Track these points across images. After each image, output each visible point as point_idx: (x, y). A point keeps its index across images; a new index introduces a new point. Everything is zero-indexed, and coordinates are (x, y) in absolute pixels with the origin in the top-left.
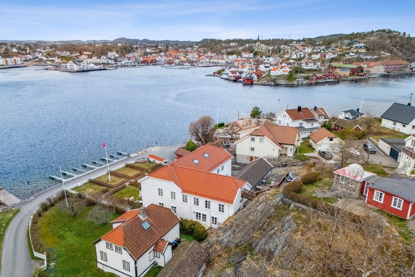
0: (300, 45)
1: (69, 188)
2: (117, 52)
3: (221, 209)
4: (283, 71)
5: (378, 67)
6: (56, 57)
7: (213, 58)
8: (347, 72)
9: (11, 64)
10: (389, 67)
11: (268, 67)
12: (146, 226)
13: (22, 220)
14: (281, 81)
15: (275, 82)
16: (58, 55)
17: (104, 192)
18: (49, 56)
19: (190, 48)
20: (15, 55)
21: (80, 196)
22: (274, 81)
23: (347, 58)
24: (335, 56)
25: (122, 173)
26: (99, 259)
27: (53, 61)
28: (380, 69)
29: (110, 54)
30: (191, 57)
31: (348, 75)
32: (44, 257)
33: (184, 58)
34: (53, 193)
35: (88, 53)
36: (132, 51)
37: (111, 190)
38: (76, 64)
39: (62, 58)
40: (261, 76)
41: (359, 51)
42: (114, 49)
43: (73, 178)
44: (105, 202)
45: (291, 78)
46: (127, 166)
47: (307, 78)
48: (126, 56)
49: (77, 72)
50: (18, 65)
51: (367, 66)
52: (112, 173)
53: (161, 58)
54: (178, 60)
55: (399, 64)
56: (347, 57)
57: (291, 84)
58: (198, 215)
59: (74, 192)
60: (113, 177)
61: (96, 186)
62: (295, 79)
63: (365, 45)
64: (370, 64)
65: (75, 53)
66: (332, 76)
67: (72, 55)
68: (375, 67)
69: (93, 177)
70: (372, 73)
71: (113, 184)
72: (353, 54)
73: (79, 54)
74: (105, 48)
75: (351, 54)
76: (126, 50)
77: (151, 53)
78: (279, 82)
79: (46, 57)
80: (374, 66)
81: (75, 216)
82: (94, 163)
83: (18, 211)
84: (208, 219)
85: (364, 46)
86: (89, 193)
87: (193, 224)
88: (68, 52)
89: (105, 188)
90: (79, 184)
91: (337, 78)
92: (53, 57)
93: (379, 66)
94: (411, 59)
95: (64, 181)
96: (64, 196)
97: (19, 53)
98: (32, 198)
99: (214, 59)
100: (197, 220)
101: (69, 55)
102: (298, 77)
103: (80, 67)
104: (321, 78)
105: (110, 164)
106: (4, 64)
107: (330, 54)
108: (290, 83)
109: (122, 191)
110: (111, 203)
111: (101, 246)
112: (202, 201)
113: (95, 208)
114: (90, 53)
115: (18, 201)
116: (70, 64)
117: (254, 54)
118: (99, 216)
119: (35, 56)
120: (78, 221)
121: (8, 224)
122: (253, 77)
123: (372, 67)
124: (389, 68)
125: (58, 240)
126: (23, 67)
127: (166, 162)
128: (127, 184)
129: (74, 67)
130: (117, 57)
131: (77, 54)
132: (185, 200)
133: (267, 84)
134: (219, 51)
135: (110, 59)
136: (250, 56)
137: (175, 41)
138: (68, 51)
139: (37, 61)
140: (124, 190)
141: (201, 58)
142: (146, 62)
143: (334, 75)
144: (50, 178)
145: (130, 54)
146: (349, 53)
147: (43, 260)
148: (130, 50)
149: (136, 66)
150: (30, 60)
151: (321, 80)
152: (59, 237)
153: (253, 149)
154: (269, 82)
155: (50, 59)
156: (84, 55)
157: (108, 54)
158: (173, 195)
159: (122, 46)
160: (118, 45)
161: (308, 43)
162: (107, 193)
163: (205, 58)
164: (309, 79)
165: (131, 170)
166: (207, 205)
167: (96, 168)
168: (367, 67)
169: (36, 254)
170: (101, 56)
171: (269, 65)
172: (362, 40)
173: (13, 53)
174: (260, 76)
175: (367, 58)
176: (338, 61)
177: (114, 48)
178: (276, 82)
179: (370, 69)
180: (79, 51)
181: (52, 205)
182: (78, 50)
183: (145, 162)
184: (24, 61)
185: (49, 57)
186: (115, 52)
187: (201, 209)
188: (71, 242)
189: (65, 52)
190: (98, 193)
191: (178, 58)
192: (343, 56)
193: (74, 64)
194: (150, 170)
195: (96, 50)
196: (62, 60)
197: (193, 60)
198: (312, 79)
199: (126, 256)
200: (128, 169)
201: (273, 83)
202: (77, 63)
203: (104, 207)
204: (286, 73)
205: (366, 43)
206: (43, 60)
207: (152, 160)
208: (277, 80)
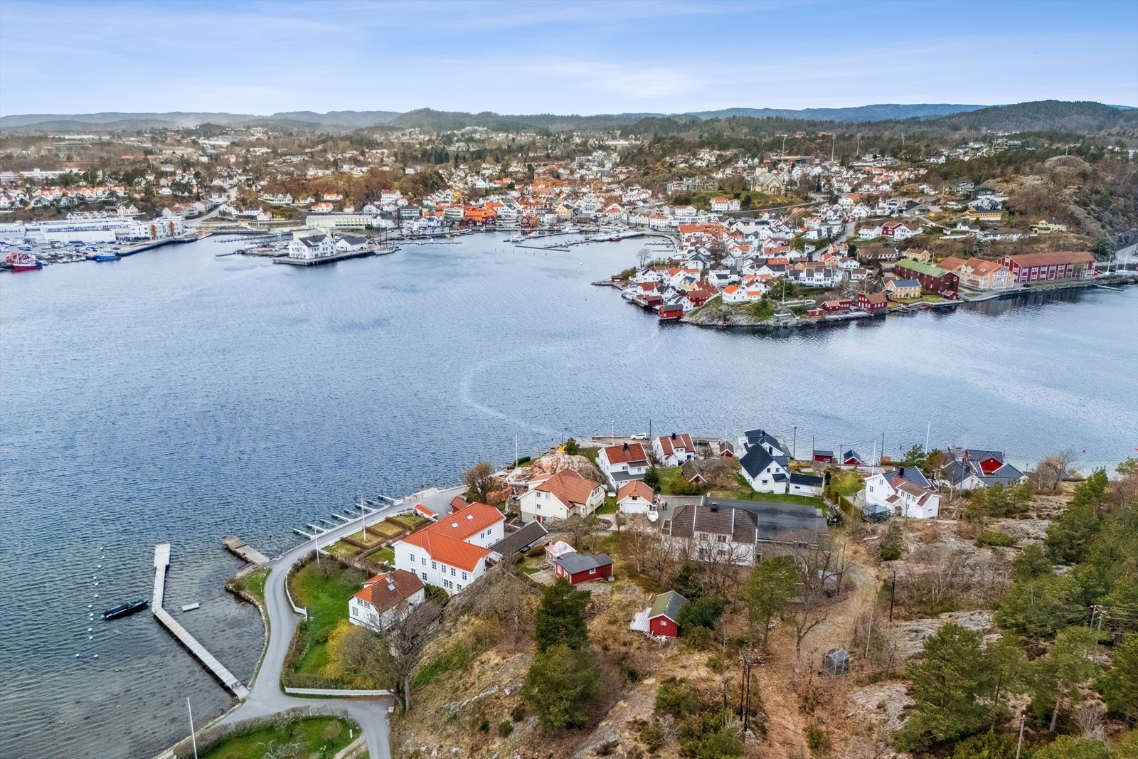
0: (883, 165)
1: (318, 547)
2: (404, 193)
3: (465, 578)
4: (750, 294)
5: (996, 276)
6: (261, 210)
7: (636, 214)
8: (913, 289)
9: (162, 234)
10: (1033, 271)
11: (725, 277)
12: (392, 587)
13: (277, 579)
14: (739, 317)
15: (725, 319)
16: (264, 203)
17: (358, 553)
18: (245, 205)
19: (600, 152)
20: (166, 203)
21: (332, 557)
22: (725, 317)
23: (946, 240)
24: (916, 233)
25: (379, 530)
26: (351, 614)
27: (253, 217)
28: (1003, 280)
29: (386, 198)
30: (583, 206)
31: (917, 295)
32: (304, 611)
33: (565, 209)
34: (302, 553)
35: (334, 197)
36: (442, 184)
37: (366, 552)
38: (309, 246)
39: (275, 210)
40: (705, 300)
41: (981, 219)
42: (396, 184)
43: (323, 534)
44: (358, 565)
45: (764, 311)
46: (388, 520)
47: (799, 311)
48: (425, 202)
49: (311, 265)
50: (177, 237)
51: (972, 270)
52: (368, 530)
53: (510, 210)
54: (551, 216)
55: (1062, 262)
56: (945, 237)
57: (761, 325)
58: (446, 582)
59: (325, 552)
60: (368, 535)
61: (349, 546)
62: (771, 313)
63: (1006, 199)
64: (982, 265)
65: (305, 199)
66: (865, 302)
67: (297, 202)
68: (989, 274)
69: (346, 534)
70: (982, 287)
71: (368, 544)
72: (966, 228)
73: (313, 201)
74: (375, 181)
75: (960, 227)
76: (426, 185)
77: (487, 192)
78: (735, 319)
79: (237, 208)
80: (986, 272)
81: (327, 578)
82: (347, 513)
83: (269, 571)
84: (455, 586)
85: (1004, 203)
86: (342, 553)
87: (439, 590)
88: (289, 195)
89: (359, 549)
90: (331, 543)
91: (877, 308)
92: (252, 209)
93: (999, 272)
94: (1128, 237)
95: (312, 537)
96: (314, 556)
97: (175, 198)
98: (281, 557)
99: (637, 216)
100: (444, 587)
101: (291, 202)
102: (779, 308)
103: (317, 252)
104: (837, 310)
105: (366, 516)
106: (148, 235)
107: (903, 227)
108: (759, 323)
109: (377, 554)
110: (364, 567)
111: (353, 603)
112: (449, 568)
113: (347, 571)
114: (340, 197)
115: (267, 560)
116: (296, 246)
117: (743, 202)
118: (351, 579)
119: (212, 202)
120: (331, 583)
121: (264, 583)
122: (681, 306)
123: (982, 274)
124: (1035, 273)
125: (314, 600)
126: (189, 242)
127: (436, 517)
128: (383, 545)
129: (304, 253)
130: (403, 207)
131: (310, 200)
132: (434, 567)
133: (707, 323)
134: (660, 186)
135: (385, 215)
136: (732, 208)
137: (568, 117)
138: (287, 193)
139: (215, 219)
140: (380, 552)
141: (610, 208)
142: (471, 222)
143: (868, 302)
144: (294, 532)
145: (434, 196)
146: (955, 225)
147: (304, 615)
148: (436, 184)
149: (445, 237)
150: (201, 214)
151: (835, 314)
152: (314, 597)
153: (539, 506)
154: (713, 319)
155: (246, 213)
156: (326, 202)
157: (380, 197)
158: (424, 561)
159: (417, 174)
160: (407, 172)
161: (907, 160)
162: (361, 555)
163: (619, 207)
164: (805, 312)
165: (392, 526)
166: (453, 573)
167: (349, 520)
168: (972, 273)
169: (297, 609)
170: (364, 205)
171: (727, 272)
172: (1005, 184)
173: (162, 198)
174: (702, 300)
175: (995, 240)
176: (919, 247)
177: (396, 179)
178: (728, 320)
179: (979, 279)
180: (314, 192)
181: (303, 566)
182: (311, 190)
183: (411, 515)
184: (187, 218)
185: (243, 208)
186: (398, 192)
187: (448, 576)
188: (326, 602)
189: (281, 195)
190: (351, 555)
191: (551, 211)
192: (937, 232)
193: (305, 247)
194: (413, 528)
195: (353, 189)
196: (273, 217)
197: (589, 214)
198: (813, 314)
199: (373, 610)
200: (389, 525)
201: (720, 323)
202: (311, 243)
203: (357, 570)
204: (756, 299)
205: (1011, 193)
206: (230, 214)
207: (419, 512)
208: (731, 314)
